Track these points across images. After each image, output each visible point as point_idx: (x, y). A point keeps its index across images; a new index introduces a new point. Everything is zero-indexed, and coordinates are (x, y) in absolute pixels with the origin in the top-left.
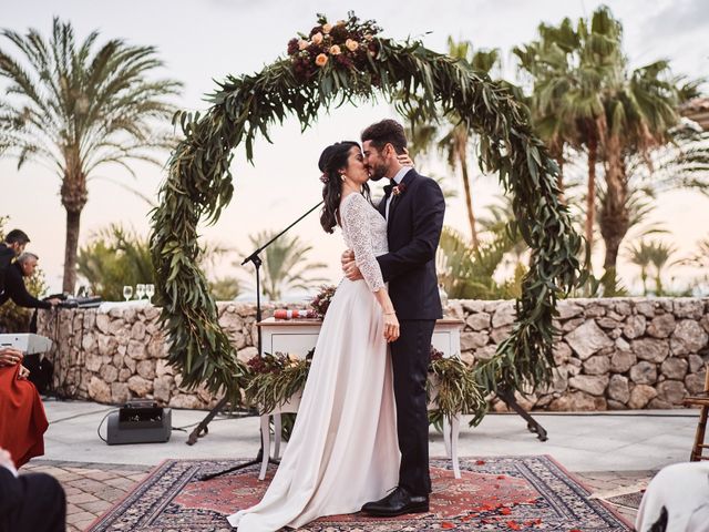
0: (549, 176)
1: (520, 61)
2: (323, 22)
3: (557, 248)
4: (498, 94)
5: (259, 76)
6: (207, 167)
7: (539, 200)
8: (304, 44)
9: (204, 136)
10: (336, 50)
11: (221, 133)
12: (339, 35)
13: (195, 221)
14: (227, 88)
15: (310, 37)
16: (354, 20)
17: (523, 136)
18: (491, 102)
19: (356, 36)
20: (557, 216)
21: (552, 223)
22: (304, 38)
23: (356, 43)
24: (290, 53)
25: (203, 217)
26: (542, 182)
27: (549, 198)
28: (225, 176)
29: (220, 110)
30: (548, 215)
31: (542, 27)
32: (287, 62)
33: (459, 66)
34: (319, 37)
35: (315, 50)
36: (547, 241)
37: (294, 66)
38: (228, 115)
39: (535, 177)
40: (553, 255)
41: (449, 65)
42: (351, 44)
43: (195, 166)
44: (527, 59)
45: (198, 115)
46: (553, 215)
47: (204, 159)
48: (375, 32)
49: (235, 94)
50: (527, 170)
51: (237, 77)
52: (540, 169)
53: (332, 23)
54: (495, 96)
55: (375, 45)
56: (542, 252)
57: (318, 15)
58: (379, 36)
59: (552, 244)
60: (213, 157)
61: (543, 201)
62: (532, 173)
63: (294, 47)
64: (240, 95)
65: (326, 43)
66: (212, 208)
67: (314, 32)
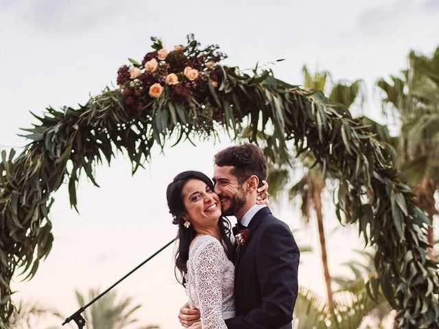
0: (416, 227)
1: (385, 95)
2: (158, 46)
3: (425, 310)
4: (359, 132)
5: (84, 109)
6: (23, 212)
7: (404, 255)
8: (135, 72)
9: (19, 177)
10: (173, 79)
11: (39, 174)
12: (176, 61)
13: (8, 275)
14: (47, 122)
15: (144, 64)
16: (194, 44)
17: (387, 181)
18: (351, 141)
19: (196, 63)
20: (425, 273)
21: (419, 281)
22: (136, 65)
23: (195, 71)
24: (120, 82)
25: (18, 270)
26: (408, 235)
27: (416, 252)
28: (43, 223)
29: (38, 147)
30: (415, 272)
31: (412, 55)
32: (116, 93)
33: (314, 100)
34: (153, 64)
35: (148, 79)
36: (412, 301)
37: (124, 98)
38: (47, 153)
39: (401, 228)
40: (419, 318)
41: (303, 98)
42: (191, 73)
43: (9, 212)
44: (393, 93)
45: (13, 152)
46: (420, 272)
47: (19, 204)
48: (217, 59)
49: (56, 129)
50: (391, 220)
51: (58, 109)
52: (406, 219)
53: (168, 48)
54: (355, 134)
55: (218, 74)
56: (407, 314)
57: (153, 39)
58: (222, 63)
59: (418, 304)
60: (30, 201)
61: (409, 255)
62: (397, 223)
63: (124, 75)
64: (62, 130)
65: (161, 71)
66: (29, 259)
67: (148, 58)
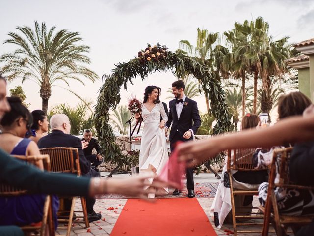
0: (221, 95)
2: (149, 46)
3: (224, 118)
4: (205, 69)
5: (129, 63)
6: (113, 92)
8: (143, 53)
9: (111, 83)
10: (153, 55)
11: (117, 82)
12: (154, 50)
13: (108, 109)
14: (118, 66)
15: (146, 51)
16: (159, 45)
17: (213, 83)
18: (203, 72)
19: (160, 50)
20: (224, 108)
21: (222, 110)
22: (143, 51)
23: (160, 53)
24: (139, 56)
25: (111, 108)
26: (219, 97)
27: (221, 102)
28: (118, 95)
29: (116, 74)
30: (221, 108)
32: (138, 59)
33: (193, 60)
34: (148, 51)
35: (147, 55)
36: (220, 116)
37: (140, 61)
38: (119, 76)
39: (217, 96)
40: (222, 121)
41: (190, 60)
42: (158, 54)
43: (109, 92)
45: (110, 75)
47: (112, 90)
48: (166, 49)
49: (121, 69)
50: (214, 93)
51: (122, 63)
52: (219, 93)
53: (152, 46)
54: (204, 70)
55: (166, 54)
56: (219, 119)
57: (148, 44)
58: (167, 50)
59: (222, 117)
60: (114, 89)
61: (219, 103)
62: (216, 94)
63: (140, 54)
64: (123, 69)
65: (150, 53)
66: (114, 104)
67: (147, 49)
